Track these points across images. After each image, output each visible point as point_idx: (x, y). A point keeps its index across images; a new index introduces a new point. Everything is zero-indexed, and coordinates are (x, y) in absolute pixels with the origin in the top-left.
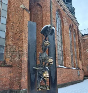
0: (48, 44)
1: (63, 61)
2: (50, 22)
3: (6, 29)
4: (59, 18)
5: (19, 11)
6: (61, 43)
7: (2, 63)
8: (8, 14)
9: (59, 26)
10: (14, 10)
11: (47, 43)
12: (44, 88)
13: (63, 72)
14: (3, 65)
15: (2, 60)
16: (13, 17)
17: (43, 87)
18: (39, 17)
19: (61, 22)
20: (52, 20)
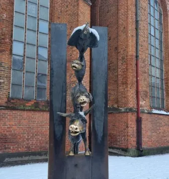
0: (77, 66)
1: (163, 99)
2: (135, 16)
3: (49, 42)
4: (156, 4)
5: (69, 3)
6: (161, 60)
7: (44, 104)
8: (51, 14)
9: (157, 22)
10: (62, 4)
11: (75, 65)
12: (120, 153)
13: (163, 124)
14: (46, 108)
15: (43, 99)
16: (59, 18)
17: (118, 150)
18: (111, 10)
19: (160, 14)
20: (139, 11)
